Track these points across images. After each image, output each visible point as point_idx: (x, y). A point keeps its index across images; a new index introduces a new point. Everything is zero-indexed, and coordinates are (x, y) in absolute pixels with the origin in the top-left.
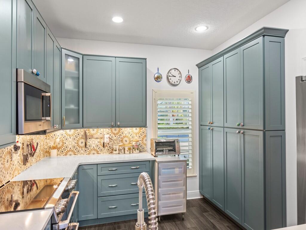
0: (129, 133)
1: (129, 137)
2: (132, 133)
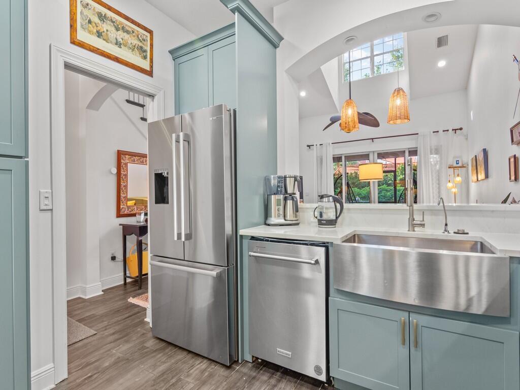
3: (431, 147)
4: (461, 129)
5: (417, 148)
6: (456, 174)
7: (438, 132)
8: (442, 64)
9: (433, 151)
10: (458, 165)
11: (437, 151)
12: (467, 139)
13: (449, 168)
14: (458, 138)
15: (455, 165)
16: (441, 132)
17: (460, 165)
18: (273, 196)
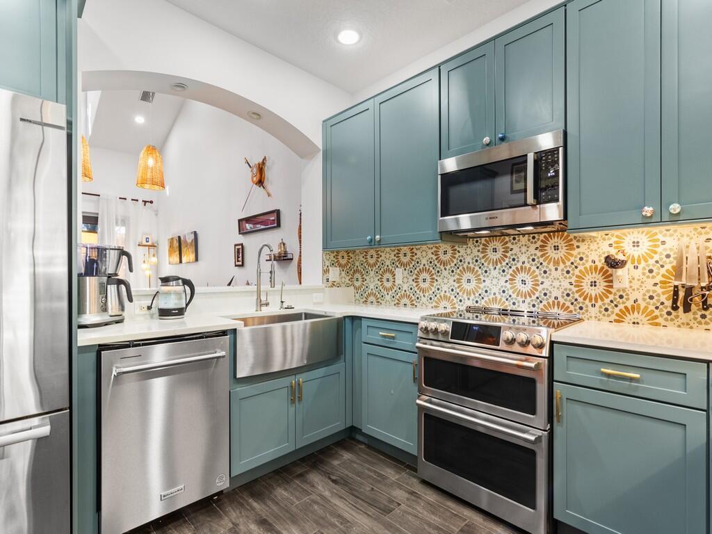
3: (116, 216)
4: (151, 202)
5: (98, 214)
6: (151, 255)
7: (125, 199)
8: (140, 120)
9: (119, 222)
10: (148, 244)
11: (124, 222)
12: (157, 215)
13: (139, 245)
14: (146, 212)
15: (145, 243)
16: (129, 200)
17: (150, 243)
18: (88, 278)
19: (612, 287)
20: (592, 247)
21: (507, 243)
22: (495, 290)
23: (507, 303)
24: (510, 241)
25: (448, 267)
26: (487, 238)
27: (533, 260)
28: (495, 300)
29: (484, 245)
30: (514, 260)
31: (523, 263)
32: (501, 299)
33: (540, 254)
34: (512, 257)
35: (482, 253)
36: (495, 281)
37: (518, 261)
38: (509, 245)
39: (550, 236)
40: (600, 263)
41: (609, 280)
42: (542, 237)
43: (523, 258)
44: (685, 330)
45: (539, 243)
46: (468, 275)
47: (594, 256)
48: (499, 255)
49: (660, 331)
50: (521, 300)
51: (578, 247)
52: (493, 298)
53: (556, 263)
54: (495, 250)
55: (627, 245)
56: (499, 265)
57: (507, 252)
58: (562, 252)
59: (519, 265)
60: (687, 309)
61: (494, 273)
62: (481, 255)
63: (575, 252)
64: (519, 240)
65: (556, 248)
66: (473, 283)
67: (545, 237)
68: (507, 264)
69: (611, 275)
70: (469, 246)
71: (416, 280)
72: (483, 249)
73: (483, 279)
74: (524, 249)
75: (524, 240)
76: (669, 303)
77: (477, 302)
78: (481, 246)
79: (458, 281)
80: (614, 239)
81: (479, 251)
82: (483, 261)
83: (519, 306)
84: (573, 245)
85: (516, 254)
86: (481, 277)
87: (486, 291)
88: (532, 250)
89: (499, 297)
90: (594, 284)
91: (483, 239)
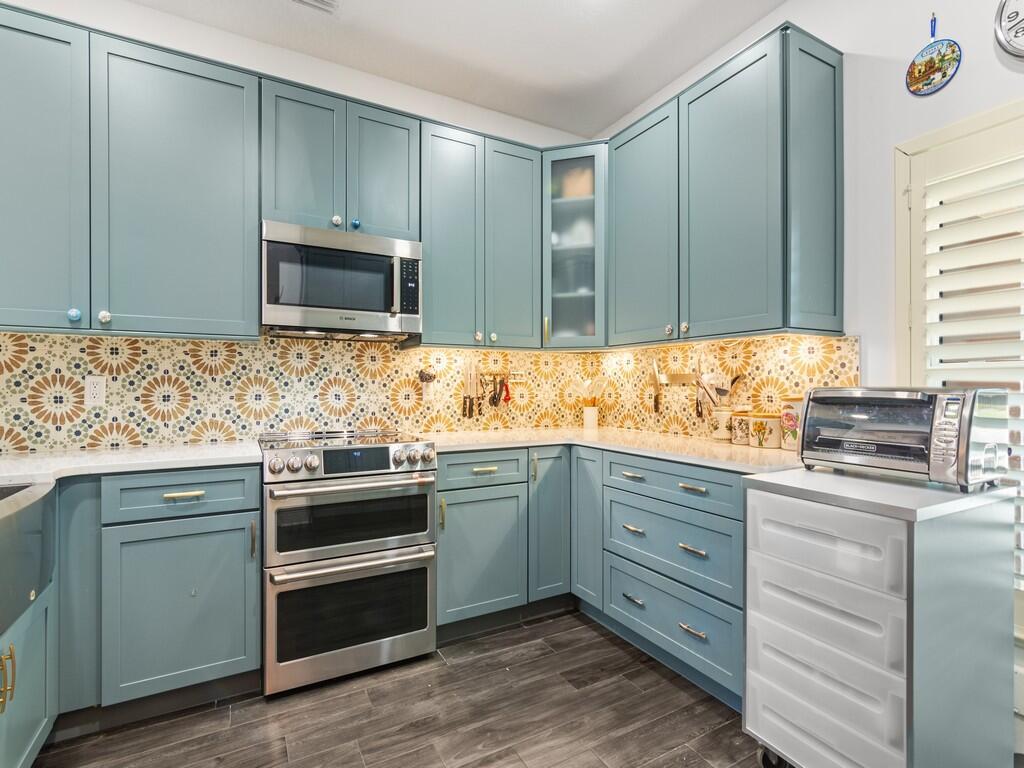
0: (782, 368)
1: (783, 383)
2: (792, 367)
19: (421, 399)
20: (405, 361)
21: (316, 348)
22: (301, 409)
23: (317, 424)
24: (320, 345)
25: (219, 377)
26: (289, 340)
27: (349, 371)
28: (299, 422)
29: (283, 347)
30: (325, 370)
31: (337, 374)
32: (308, 420)
33: (355, 364)
34: (323, 367)
35: (281, 358)
36: (299, 397)
37: (331, 372)
38: (319, 351)
39: (367, 346)
40: (414, 376)
41: (419, 392)
42: (358, 345)
43: (337, 368)
44: (468, 431)
45: (356, 352)
46: (256, 389)
47: (407, 369)
48: (305, 362)
49: (454, 435)
50: (334, 418)
51: (394, 359)
52: (297, 420)
53: (373, 375)
54: (300, 356)
55: (432, 361)
56: (306, 376)
57: (317, 359)
58: (379, 364)
59: (332, 377)
60: (471, 416)
61: (299, 386)
62: (279, 362)
63: (391, 365)
64: (332, 346)
65: (373, 359)
66: (266, 401)
67: (362, 346)
68: (317, 375)
69: (421, 389)
70: (259, 347)
71: (146, 398)
72: (281, 353)
73: (281, 393)
74: (338, 357)
75: (338, 346)
76: (460, 412)
77: (272, 426)
78: (279, 349)
79: (240, 398)
80: (424, 355)
81: (275, 355)
82: (281, 369)
83: (332, 426)
84: (389, 357)
85: (328, 363)
86: (279, 391)
87: (287, 411)
88: (347, 359)
89: (305, 417)
90: (407, 397)
91: (282, 340)
